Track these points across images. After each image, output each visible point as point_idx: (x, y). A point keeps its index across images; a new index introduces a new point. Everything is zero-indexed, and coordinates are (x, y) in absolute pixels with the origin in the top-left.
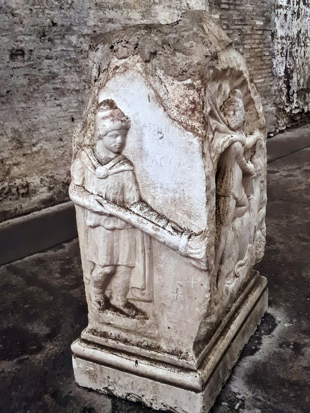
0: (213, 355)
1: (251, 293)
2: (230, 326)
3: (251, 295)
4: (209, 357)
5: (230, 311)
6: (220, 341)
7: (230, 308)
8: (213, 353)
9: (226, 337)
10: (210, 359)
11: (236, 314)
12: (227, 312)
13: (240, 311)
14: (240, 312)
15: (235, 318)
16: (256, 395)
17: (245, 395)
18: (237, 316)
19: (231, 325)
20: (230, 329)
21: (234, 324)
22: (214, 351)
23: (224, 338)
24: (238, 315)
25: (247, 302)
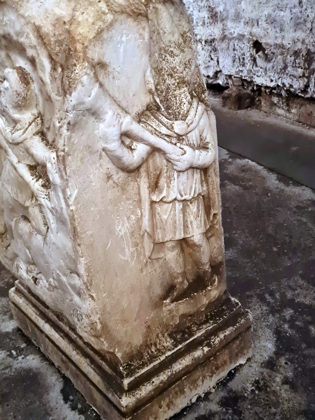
0: (24, 301)
1: (92, 364)
2: (48, 323)
3: (89, 363)
4: (23, 298)
5: (59, 320)
6: (36, 311)
7: (62, 320)
8: (26, 302)
9: (37, 317)
10: (21, 298)
11: (62, 334)
12: (58, 316)
13: (67, 340)
14: (64, 339)
15: (57, 332)
16: (11, 369)
17: (19, 361)
18: (59, 334)
19: (50, 324)
20: (46, 322)
21: (50, 329)
22: (27, 303)
23: (37, 315)
24: (61, 336)
25: (78, 353)
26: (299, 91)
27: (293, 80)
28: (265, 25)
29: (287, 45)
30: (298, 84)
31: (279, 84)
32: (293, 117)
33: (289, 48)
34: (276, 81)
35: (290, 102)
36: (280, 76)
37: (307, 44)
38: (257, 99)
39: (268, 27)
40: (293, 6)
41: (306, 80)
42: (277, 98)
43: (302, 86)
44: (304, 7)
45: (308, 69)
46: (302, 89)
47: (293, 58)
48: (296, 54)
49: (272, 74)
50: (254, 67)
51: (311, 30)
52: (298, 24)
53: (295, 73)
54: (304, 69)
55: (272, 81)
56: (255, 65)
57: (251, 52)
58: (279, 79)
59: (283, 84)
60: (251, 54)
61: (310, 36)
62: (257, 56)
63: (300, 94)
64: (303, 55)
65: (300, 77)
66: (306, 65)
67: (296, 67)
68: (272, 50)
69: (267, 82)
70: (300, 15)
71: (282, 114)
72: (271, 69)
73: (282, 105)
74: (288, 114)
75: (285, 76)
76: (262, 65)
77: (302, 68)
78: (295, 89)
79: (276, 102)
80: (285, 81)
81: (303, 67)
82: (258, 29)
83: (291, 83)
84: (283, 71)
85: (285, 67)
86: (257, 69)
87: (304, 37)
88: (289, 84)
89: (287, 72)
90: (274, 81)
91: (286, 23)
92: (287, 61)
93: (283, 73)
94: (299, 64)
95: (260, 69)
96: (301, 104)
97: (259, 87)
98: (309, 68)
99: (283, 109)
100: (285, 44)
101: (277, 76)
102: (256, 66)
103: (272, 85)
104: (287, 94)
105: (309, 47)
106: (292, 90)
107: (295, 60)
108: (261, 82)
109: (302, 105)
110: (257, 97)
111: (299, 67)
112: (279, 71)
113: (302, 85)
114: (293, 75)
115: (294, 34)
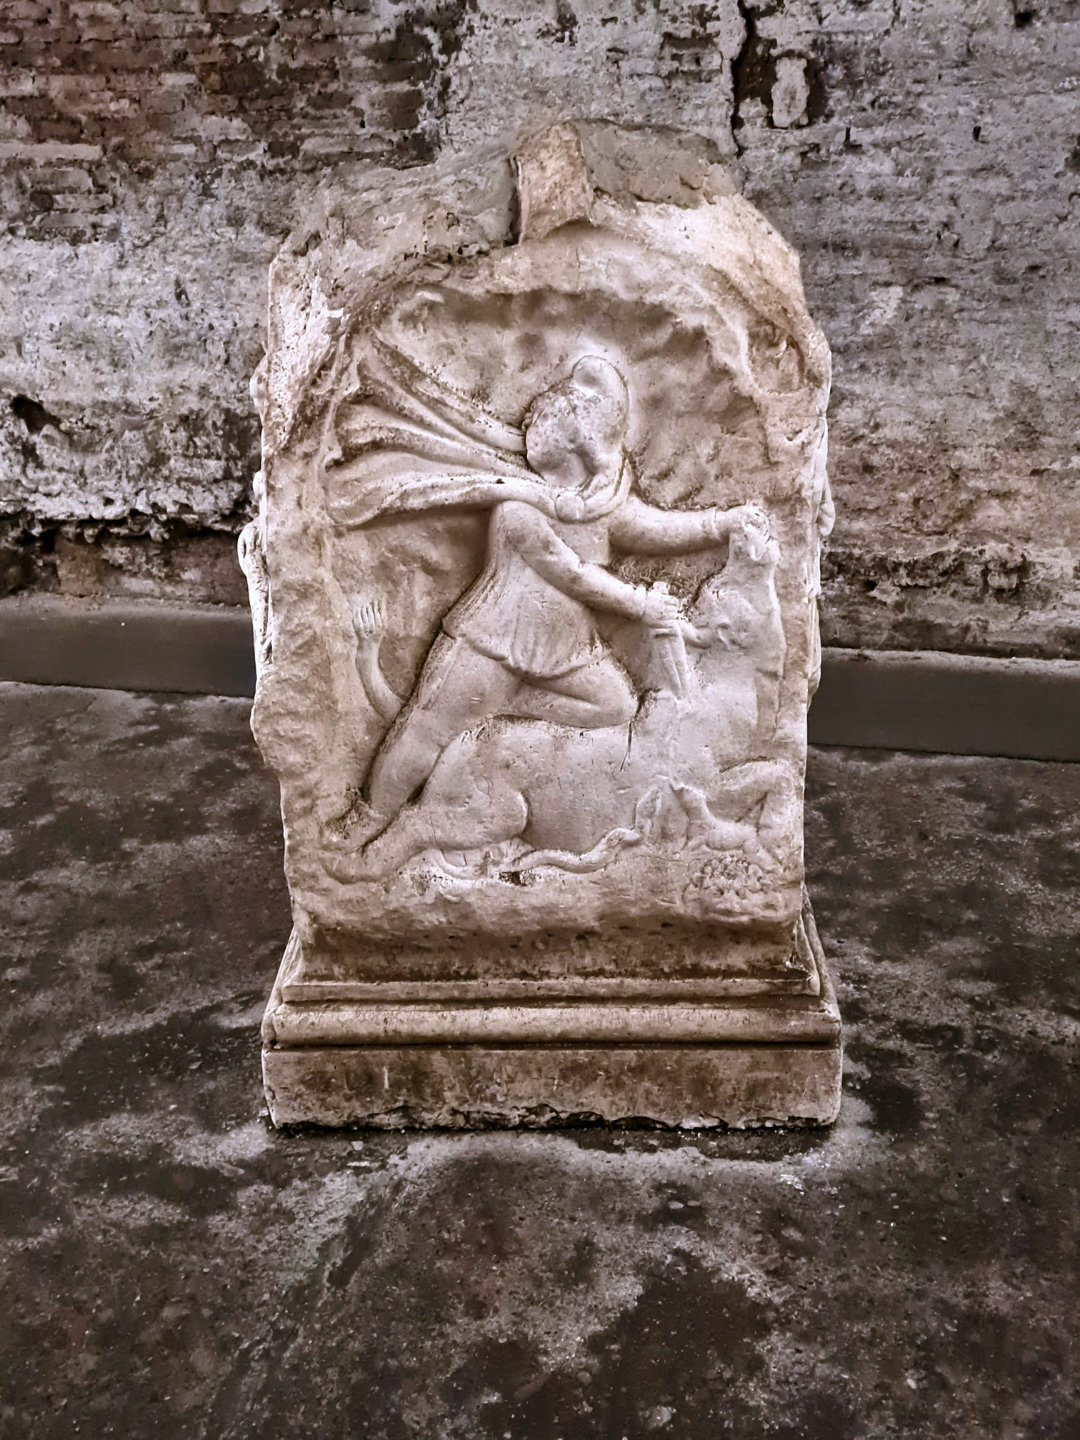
26: (217, 517)
27: (190, 491)
28: (49, 351)
29: (146, 402)
30: (211, 499)
31: (140, 507)
32: (187, 593)
33: (152, 411)
34: (125, 501)
35: (173, 552)
36: (141, 484)
37: (218, 398)
38: (41, 563)
39: (64, 357)
40: (154, 303)
41: (237, 487)
42: (125, 550)
43: (225, 502)
44: (196, 305)
45: (240, 458)
46: (227, 512)
47: (182, 435)
48: (191, 423)
49: (110, 484)
50: (30, 472)
51: (227, 362)
52: (177, 348)
53: (197, 472)
54: (227, 460)
55: (108, 502)
56: (31, 465)
57: (11, 429)
58: (137, 494)
59: (154, 505)
60: (11, 434)
61: (227, 377)
62: (36, 438)
63: (218, 526)
64: (214, 424)
65: (216, 481)
66: (233, 448)
67: (196, 455)
68: (86, 421)
69: (91, 508)
70: (181, 325)
71: (148, 591)
72: (102, 469)
73: (145, 567)
74: (169, 589)
75: (160, 484)
76: (60, 462)
77: (219, 458)
78: (202, 515)
79: (121, 561)
80: (161, 498)
81: (224, 455)
82: (22, 365)
83: (185, 501)
84: (151, 470)
85: (159, 460)
86: (41, 475)
87: (204, 380)
88: (176, 502)
89: (166, 472)
90: (119, 503)
91: (133, 345)
92: (162, 443)
93: (153, 478)
94: (207, 447)
95: (54, 473)
96: (213, 552)
97: (53, 526)
98: (243, 454)
99: (149, 575)
100: (136, 402)
101: (128, 487)
102: (40, 466)
103: (110, 513)
104: (169, 531)
105: (224, 404)
106: (188, 517)
107: (190, 438)
108: (64, 509)
109: (217, 556)
110: (38, 558)
111: (208, 457)
112: (134, 472)
113: (226, 500)
114: (187, 480)
115: (168, 374)
